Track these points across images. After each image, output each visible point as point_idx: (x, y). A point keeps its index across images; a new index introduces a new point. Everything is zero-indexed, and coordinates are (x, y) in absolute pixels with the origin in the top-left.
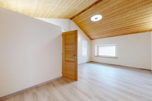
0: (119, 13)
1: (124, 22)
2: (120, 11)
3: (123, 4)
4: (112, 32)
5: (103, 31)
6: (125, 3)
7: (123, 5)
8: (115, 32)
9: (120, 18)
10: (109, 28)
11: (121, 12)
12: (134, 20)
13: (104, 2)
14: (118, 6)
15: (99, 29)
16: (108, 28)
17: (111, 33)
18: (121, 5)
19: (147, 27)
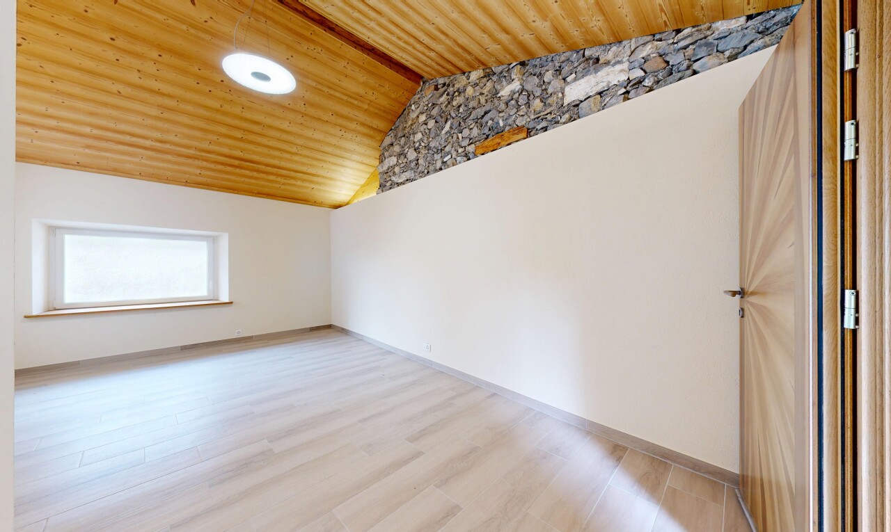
0: (303, 109)
1: (294, 150)
2: (312, 105)
3: (332, 92)
4: (221, 167)
5: (171, 138)
6: (337, 94)
7: (331, 97)
8: (238, 171)
9: (294, 129)
10: (222, 140)
11: (312, 111)
12: (312, 155)
13: (290, 25)
14: (319, 87)
15: (155, 112)
16: (214, 138)
17: (212, 166)
18: (326, 90)
19: (299, 187)
